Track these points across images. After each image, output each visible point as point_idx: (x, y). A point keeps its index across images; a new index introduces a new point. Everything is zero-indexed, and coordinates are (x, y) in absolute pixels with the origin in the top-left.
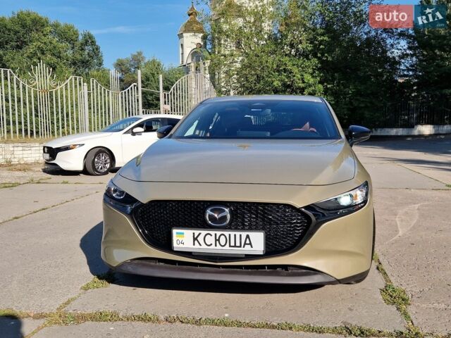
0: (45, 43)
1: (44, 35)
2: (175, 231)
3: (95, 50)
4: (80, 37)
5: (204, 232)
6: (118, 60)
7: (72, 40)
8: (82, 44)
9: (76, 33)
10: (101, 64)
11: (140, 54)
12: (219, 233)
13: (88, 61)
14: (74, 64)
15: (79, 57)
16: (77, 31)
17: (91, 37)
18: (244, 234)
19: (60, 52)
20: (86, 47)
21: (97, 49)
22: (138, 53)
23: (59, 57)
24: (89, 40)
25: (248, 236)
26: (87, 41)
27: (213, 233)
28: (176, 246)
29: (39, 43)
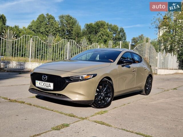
0: (104, 32)
1: (104, 29)
2: (36, 81)
3: (124, 34)
4: (119, 30)
5: (41, 82)
6: (133, 38)
7: (116, 30)
8: (119, 32)
9: (117, 28)
10: (125, 39)
11: (142, 35)
12: (44, 82)
13: (121, 38)
14: (116, 39)
15: (117, 37)
16: (118, 27)
17: (122, 29)
18: (49, 83)
19: (109, 35)
20: (121, 33)
21: (125, 34)
22: (141, 35)
23: (108, 37)
24: (122, 31)
25: (50, 84)
26: (121, 31)
27: (43, 82)
28: (36, 85)
29: (102, 32)
